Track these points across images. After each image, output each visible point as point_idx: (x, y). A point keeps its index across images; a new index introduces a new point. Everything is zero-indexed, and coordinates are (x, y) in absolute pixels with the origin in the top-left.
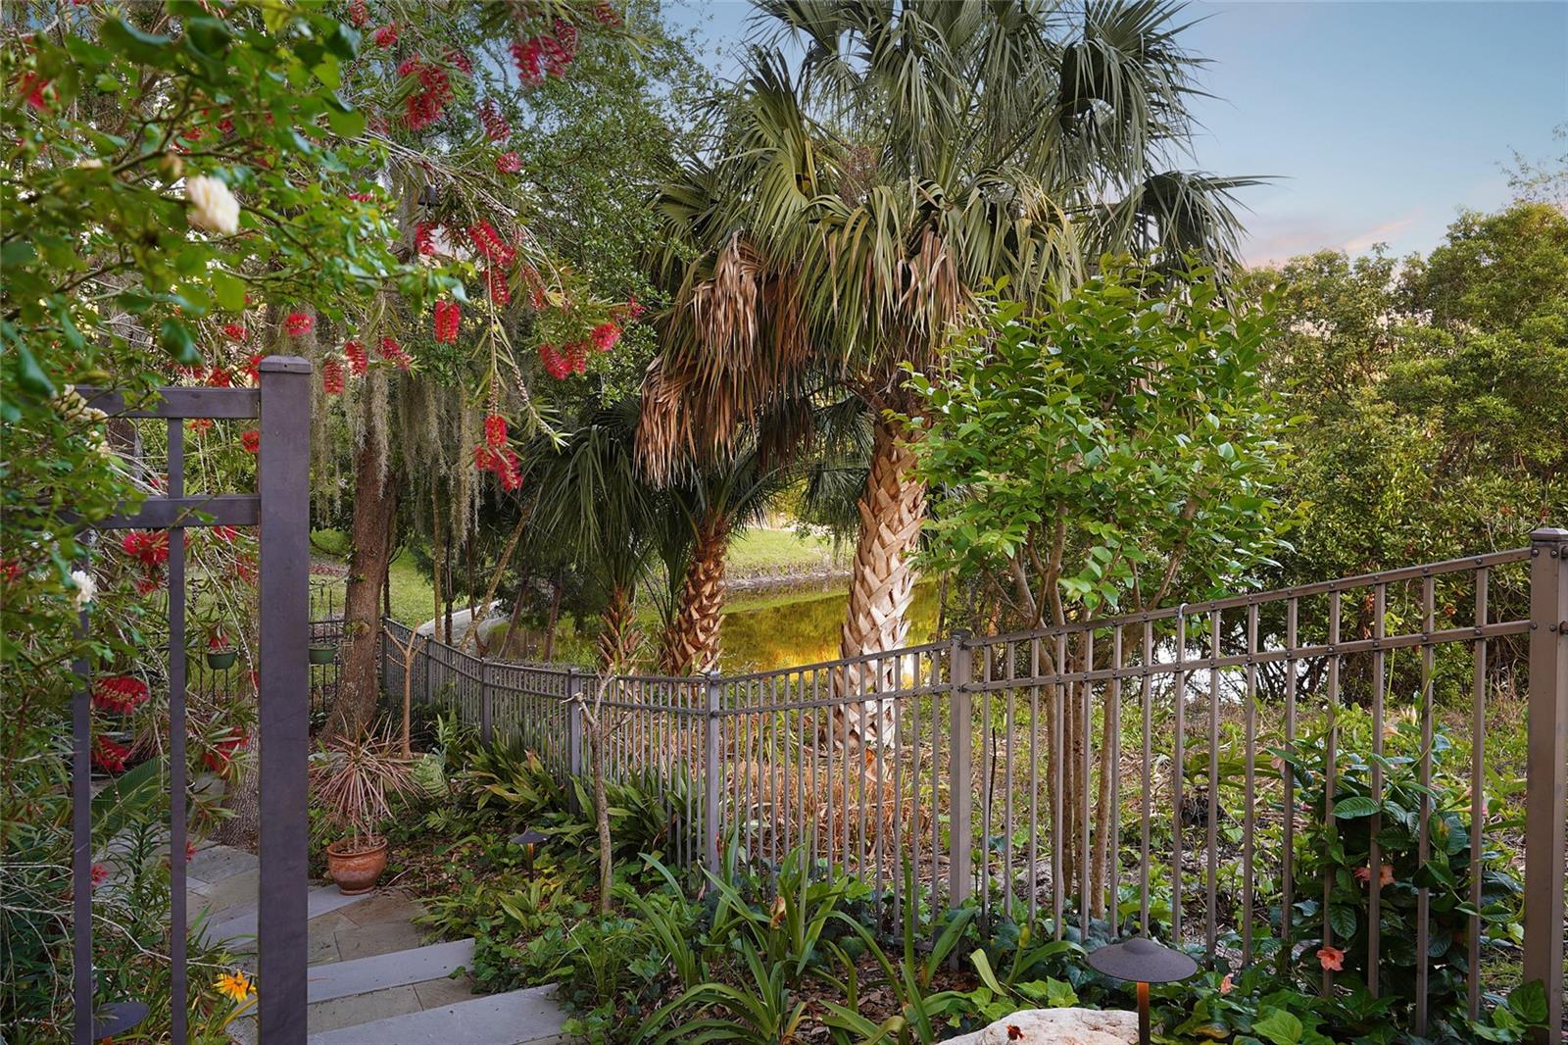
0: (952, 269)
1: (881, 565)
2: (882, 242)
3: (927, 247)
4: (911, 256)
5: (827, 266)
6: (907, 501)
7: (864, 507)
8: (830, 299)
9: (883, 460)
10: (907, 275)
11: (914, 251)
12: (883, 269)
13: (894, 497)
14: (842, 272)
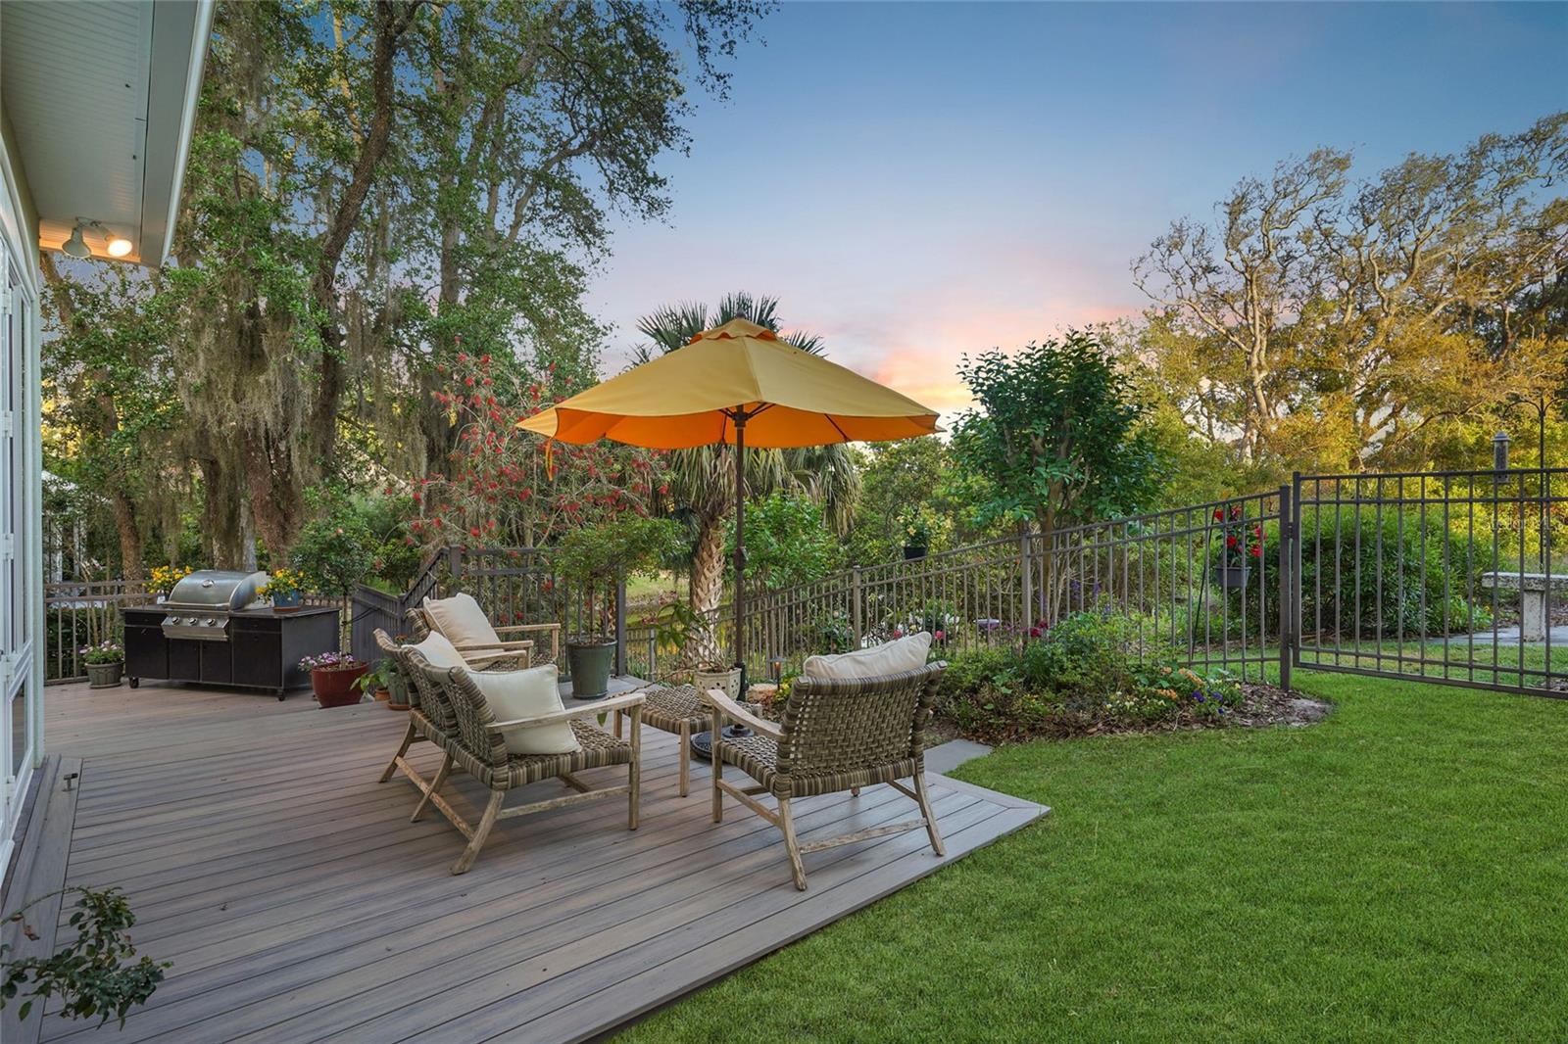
0: (733, 464)
1: (705, 588)
2: (705, 453)
3: (723, 455)
4: (716, 458)
5: (682, 461)
6: (716, 558)
7: (696, 560)
8: (684, 474)
9: (705, 539)
10: (715, 467)
11: (718, 456)
12: (706, 464)
13: (710, 556)
14: (689, 463)
